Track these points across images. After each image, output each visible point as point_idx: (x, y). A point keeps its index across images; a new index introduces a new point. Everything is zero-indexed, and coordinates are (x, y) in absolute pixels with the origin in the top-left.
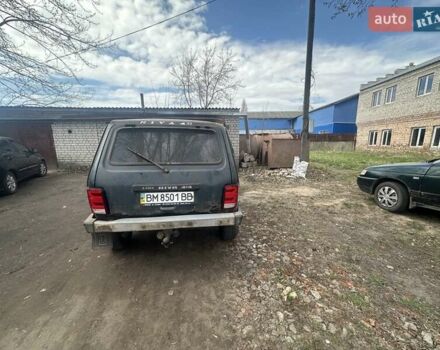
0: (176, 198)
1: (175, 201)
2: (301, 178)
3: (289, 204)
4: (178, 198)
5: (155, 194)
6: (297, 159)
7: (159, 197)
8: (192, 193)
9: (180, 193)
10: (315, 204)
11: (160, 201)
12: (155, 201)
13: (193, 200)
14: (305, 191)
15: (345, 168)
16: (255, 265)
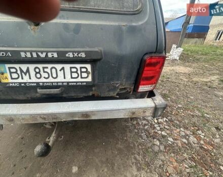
0: (61, 74)
1: (60, 79)
2: (176, 60)
3: (173, 79)
4: (64, 75)
5: (24, 67)
6: (174, 46)
7: (32, 73)
8: (89, 67)
9: (67, 67)
10: (194, 79)
11: (34, 80)
12: (26, 79)
13: (89, 79)
14: (181, 69)
15: (202, 54)
16: (162, 148)
